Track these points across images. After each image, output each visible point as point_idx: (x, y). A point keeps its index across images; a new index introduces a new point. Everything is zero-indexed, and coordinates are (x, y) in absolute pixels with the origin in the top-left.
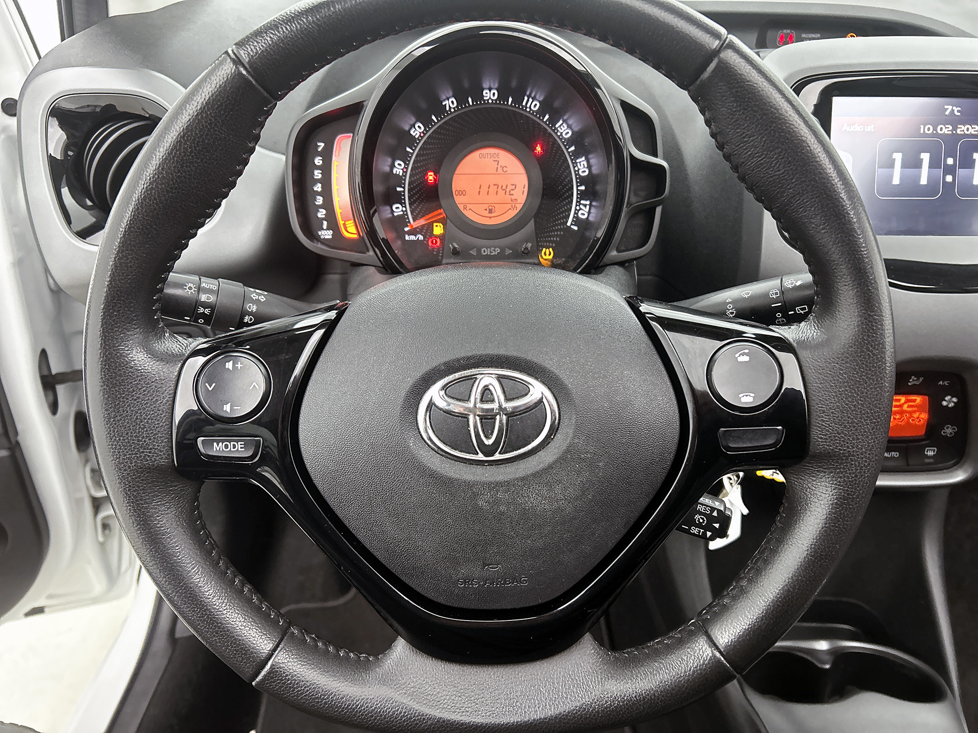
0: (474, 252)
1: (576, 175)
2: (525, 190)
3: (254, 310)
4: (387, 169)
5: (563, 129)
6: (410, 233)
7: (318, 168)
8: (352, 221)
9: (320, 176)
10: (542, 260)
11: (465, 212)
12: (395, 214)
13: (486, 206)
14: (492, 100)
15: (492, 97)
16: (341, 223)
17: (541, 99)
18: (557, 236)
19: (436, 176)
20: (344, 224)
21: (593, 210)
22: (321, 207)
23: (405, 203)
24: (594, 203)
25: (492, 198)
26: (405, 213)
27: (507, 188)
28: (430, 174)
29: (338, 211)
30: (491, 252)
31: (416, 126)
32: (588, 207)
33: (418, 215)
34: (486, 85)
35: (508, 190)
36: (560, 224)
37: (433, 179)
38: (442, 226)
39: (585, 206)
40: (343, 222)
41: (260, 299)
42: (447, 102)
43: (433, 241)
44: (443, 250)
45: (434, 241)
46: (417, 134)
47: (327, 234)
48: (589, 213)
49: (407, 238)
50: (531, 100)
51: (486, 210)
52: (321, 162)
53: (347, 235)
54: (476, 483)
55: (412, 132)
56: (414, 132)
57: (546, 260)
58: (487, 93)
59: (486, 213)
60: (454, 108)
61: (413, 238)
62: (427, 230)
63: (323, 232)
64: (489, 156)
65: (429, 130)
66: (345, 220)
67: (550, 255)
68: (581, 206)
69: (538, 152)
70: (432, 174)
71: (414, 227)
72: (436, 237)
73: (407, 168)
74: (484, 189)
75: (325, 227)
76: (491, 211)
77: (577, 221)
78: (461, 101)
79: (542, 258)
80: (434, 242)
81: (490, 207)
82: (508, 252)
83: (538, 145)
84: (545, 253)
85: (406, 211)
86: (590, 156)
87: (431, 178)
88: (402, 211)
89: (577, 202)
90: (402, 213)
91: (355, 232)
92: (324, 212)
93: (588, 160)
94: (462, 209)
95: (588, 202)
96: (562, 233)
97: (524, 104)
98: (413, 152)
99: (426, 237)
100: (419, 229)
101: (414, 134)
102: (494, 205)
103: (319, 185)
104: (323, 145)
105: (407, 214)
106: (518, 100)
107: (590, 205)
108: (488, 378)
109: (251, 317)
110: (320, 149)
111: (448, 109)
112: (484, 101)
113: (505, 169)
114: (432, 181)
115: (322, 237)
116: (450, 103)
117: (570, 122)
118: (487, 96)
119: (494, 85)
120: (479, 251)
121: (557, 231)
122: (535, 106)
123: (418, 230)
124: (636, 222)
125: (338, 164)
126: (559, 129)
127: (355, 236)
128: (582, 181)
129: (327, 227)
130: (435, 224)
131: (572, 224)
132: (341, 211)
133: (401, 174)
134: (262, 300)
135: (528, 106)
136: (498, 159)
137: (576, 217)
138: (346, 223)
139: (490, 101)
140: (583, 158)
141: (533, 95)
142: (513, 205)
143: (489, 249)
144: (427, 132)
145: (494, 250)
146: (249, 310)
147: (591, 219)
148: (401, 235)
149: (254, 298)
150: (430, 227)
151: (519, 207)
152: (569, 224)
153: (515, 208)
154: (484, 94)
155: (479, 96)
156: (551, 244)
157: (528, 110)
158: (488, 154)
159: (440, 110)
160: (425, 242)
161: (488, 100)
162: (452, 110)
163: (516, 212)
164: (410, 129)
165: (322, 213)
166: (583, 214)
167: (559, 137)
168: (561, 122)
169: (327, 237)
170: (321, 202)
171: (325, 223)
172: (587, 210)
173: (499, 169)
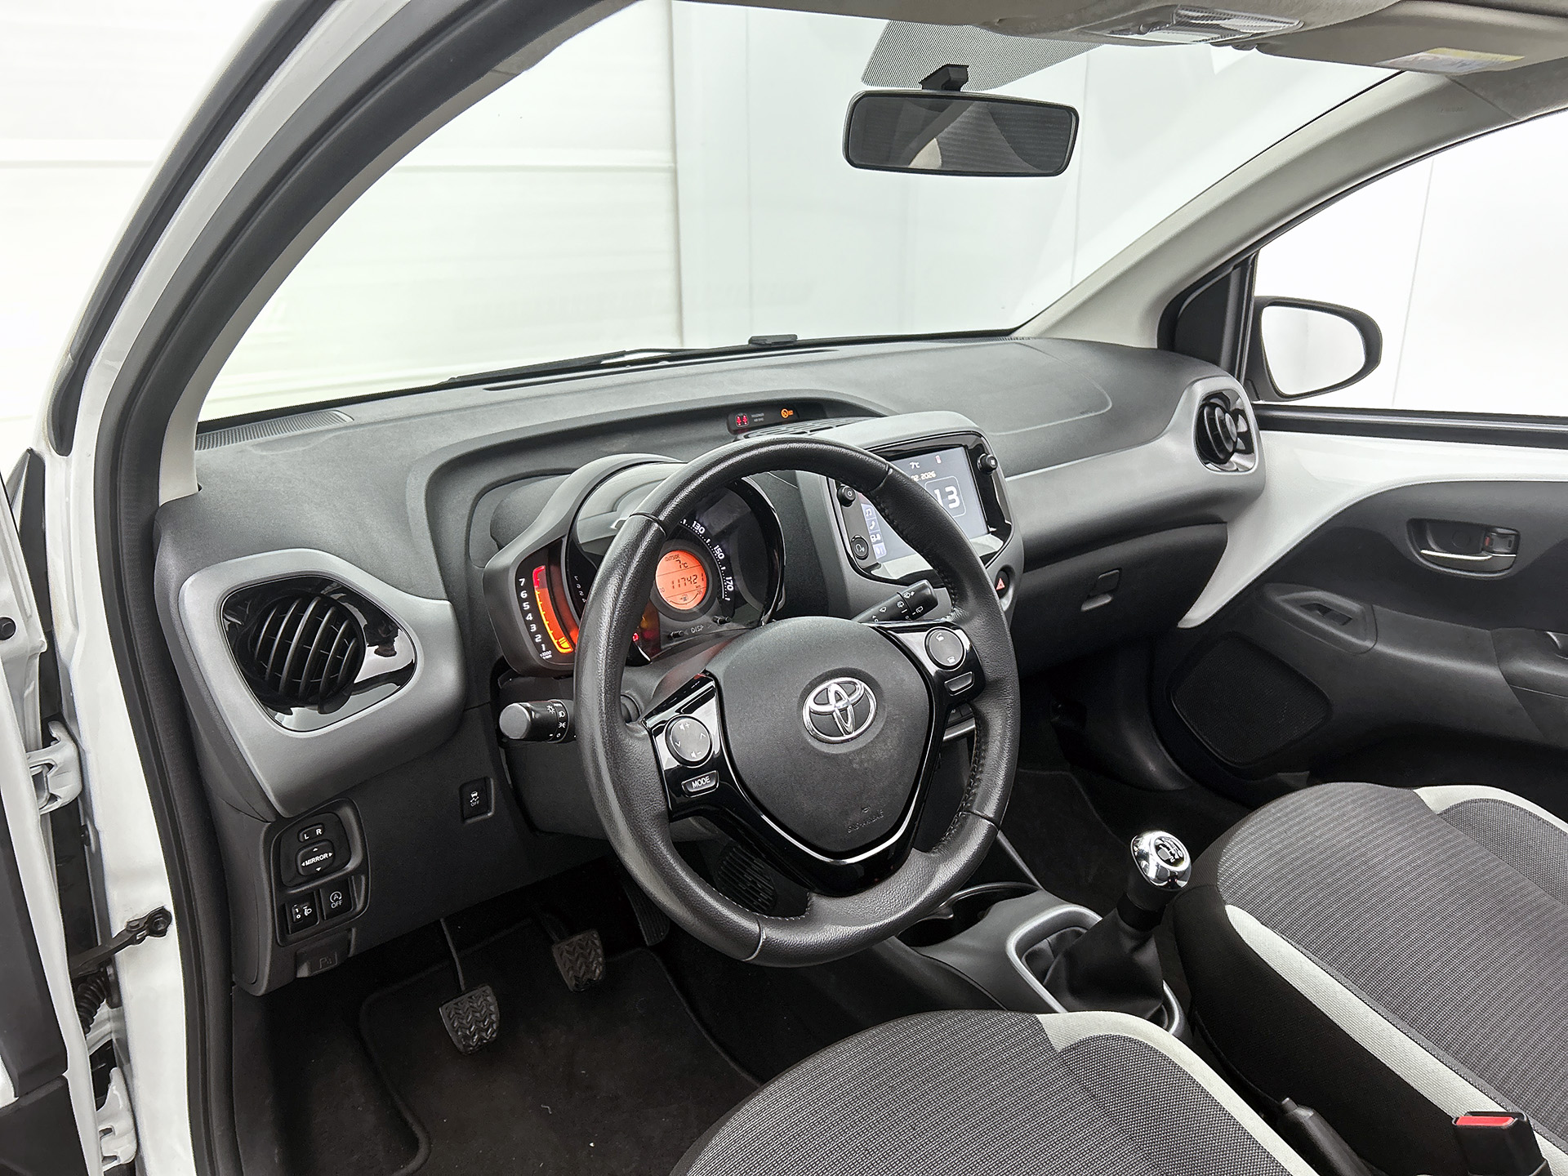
0: (687, 633)
1: (717, 559)
7: (525, 600)
8: (563, 638)
9: (528, 607)
13: (681, 596)
16: (555, 642)
20: (558, 643)
22: (536, 633)
25: (684, 590)
27: (691, 579)
29: (550, 632)
30: (697, 630)
32: (732, 581)
35: (693, 580)
39: (729, 581)
40: (557, 641)
47: (547, 655)
48: (733, 586)
51: (684, 599)
52: (526, 595)
53: (561, 650)
54: (850, 753)
59: (682, 602)
63: (544, 654)
64: (673, 557)
66: (557, 638)
68: (727, 582)
74: (676, 584)
75: (544, 649)
76: (686, 599)
77: (729, 594)
86: (722, 543)
89: (723, 579)
91: (568, 647)
92: (540, 636)
95: (731, 578)
102: (687, 594)
103: (530, 615)
104: (523, 580)
107: (733, 579)
108: (833, 686)
110: (522, 584)
113: (685, 565)
115: (544, 658)
120: (689, 631)
127: (569, 650)
128: (721, 563)
129: (546, 648)
131: (725, 597)
132: (552, 631)
136: (679, 559)
137: (726, 590)
138: (559, 641)
140: (718, 546)
142: (698, 590)
143: (695, 628)
145: (699, 628)
151: (703, 591)
152: (723, 598)
163: (702, 595)
165: (538, 638)
166: (730, 588)
169: (547, 657)
170: (535, 629)
171: (543, 645)
172: (732, 583)
173: (682, 566)
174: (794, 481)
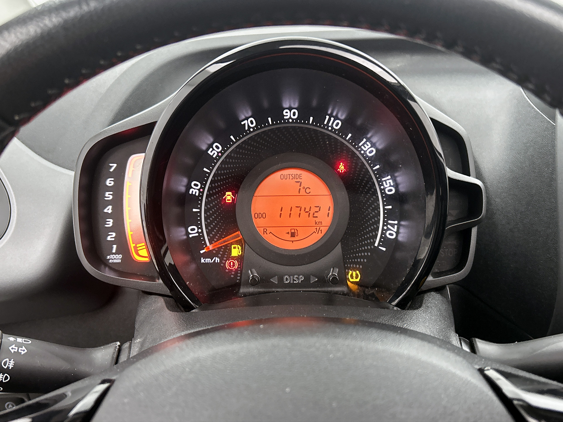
0: (275, 280)
1: (382, 193)
2: (330, 212)
3: (11, 367)
4: (183, 189)
5: (367, 147)
6: (205, 255)
7: (109, 189)
8: (143, 244)
9: (111, 197)
10: (350, 283)
11: (265, 236)
12: (191, 236)
13: (288, 229)
14: (293, 119)
15: (292, 117)
16: (132, 246)
17: (343, 117)
18: (363, 257)
19: (235, 197)
20: (135, 248)
21: (402, 230)
22: (111, 229)
23: (201, 224)
24: (403, 223)
25: (295, 221)
26: (201, 235)
27: (310, 210)
28: (227, 193)
29: (129, 233)
30: (294, 280)
31: (214, 146)
32: (396, 226)
33: (214, 236)
34: (286, 105)
35: (311, 212)
36: (367, 245)
37: (231, 199)
38: (240, 248)
39: (393, 225)
40: (134, 245)
41: (20, 351)
42: (246, 122)
43: (230, 263)
44: (241, 273)
45: (232, 263)
46: (214, 153)
47: (115, 258)
48: (397, 233)
49: (203, 261)
50: (332, 119)
51: (288, 233)
52: (113, 183)
53: (138, 258)
55: (209, 152)
56: (211, 152)
57: (352, 282)
58: (287, 112)
59: (288, 237)
60: (253, 128)
61: (208, 260)
62: (224, 253)
63: (112, 256)
64: (291, 177)
65: (227, 150)
66: (136, 242)
67: (357, 278)
68: (389, 226)
69: (342, 171)
70: (230, 193)
71: (211, 249)
72: (234, 258)
73: (204, 189)
74: (286, 211)
75: (114, 251)
76: (293, 235)
77: (385, 241)
78: (261, 120)
79: (350, 281)
80: (232, 265)
81: (293, 231)
82: (313, 280)
83: (341, 164)
84: (352, 276)
85: (202, 232)
86: (396, 175)
87: (229, 198)
88: (198, 232)
89: (384, 221)
90: (197, 234)
91: (147, 255)
92: (114, 234)
93: (394, 179)
94: (261, 233)
95: (396, 222)
96: (369, 254)
97: (325, 123)
98: (211, 173)
99: (223, 260)
100: (215, 250)
101: (211, 154)
102: (297, 228)
103: (110, 207)
104: (115, 165)
105: (203, 236)
106: (320, 119)
107: (399, 225)
109: (6, 375)
110: (112, 170)
111: (246, 128)
112: (285, 120)
113: (308, 191)
114: (231, 201)
115: (110, 261)
116: (249, 123)
117: (374, 140)
118: (287, 116)
119: (294, 104)
120: (281, 279)
121: (364, 251)
122: (337, 125)
123: (214, 252)
124: (450, 242)
125: (130, 184)
126: (362, 147)
127: (147, 259)
128: (388, 199)
129: (116, 250)
130: (233, 246)
131: (379, 245)
132: (132, 233)
133: (197, 194)
134: (23, 353)
135: (330, 125)
136: (300, 180)
137: (384, 238)
138: (138, 246)
139: (291, 120)
140: (389, 177)
141: (334, 114)
142: (318, 228)
143: (292, 277)
144: (225, 151)
145: (298, 278)
146: (3, 366)
147: (400, 238)
148: (195, 257)
149: (12, 351)
150: (227, 249)
151: (324, 230)
152: (376, 245)
153: (320, 232)
154: (285, 114)
155: (278, 115)
156: (358, 266)
157: (330, 128)
158: (289, 175)
159: (239, 130)
160: (222, 265)
161: (288, 119)
162: (252, 130)
163: (320, 235)
164: (208, 149)
165: (111, 237)
166: (391, 234)
167: (362, 155)
168: (365, 140)
169: (115, 261)
170: (111, 225)
171: (115, 247)
172: (395, 230)
173: (302, 191)
174: (554, 118)
